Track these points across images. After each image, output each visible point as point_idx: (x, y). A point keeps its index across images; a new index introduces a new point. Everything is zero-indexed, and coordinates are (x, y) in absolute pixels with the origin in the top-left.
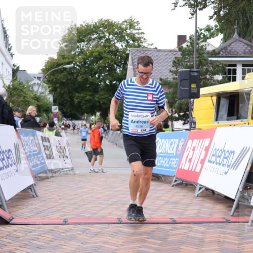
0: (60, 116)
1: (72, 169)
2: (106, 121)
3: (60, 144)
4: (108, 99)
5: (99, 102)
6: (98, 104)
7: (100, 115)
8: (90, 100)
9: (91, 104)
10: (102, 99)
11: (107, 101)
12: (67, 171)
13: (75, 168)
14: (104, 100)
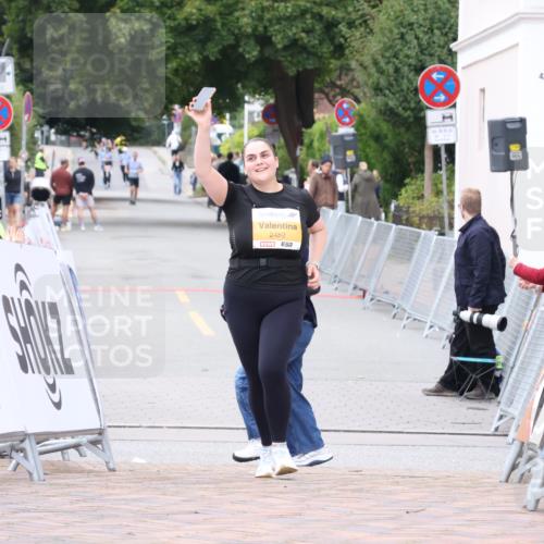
0: (26, 121)
1: (97, 439)
2: (300, 152)
3: (23, 286)
4: (320, 17)
5: (264, 40)
6: (252, 52)
7: (268, 114)
8: (207, 22)
9: (213, 51)
10: (279, 20)
11: (308, 32)
12: (62, 449)
13: (110, 433)
14: (295, 31)
